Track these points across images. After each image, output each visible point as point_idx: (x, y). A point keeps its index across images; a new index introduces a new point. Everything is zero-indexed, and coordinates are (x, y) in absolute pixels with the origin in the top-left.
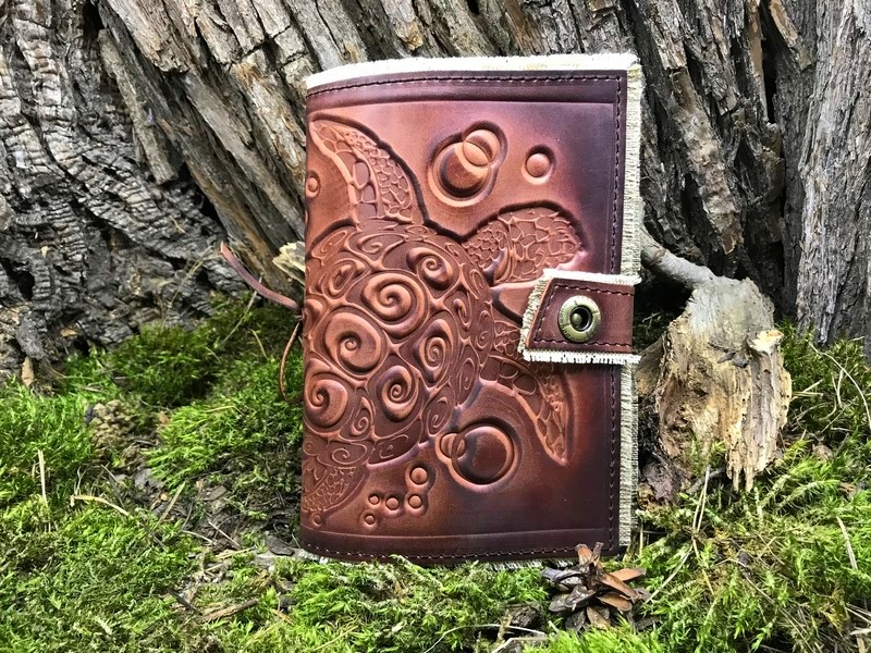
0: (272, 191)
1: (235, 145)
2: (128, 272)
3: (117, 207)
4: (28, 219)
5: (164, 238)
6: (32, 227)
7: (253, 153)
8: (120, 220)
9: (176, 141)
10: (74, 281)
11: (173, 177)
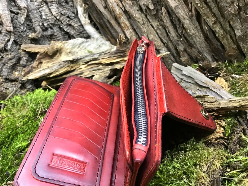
0: (113, 22)
1: (101, 8)
3: (71, 28)
4: (47, 33)
6: (48, 35)
7: (107, 10)
8: (72, 32)
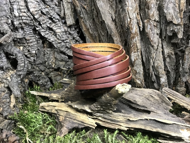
2: (51, 57)
3: (51, 33)
4: (16, 35)
5: (67, 47)
6: (17, 39)
8: (52, 38)
9: (80, 11)
10: (31, 61)
11: (74, 24)
